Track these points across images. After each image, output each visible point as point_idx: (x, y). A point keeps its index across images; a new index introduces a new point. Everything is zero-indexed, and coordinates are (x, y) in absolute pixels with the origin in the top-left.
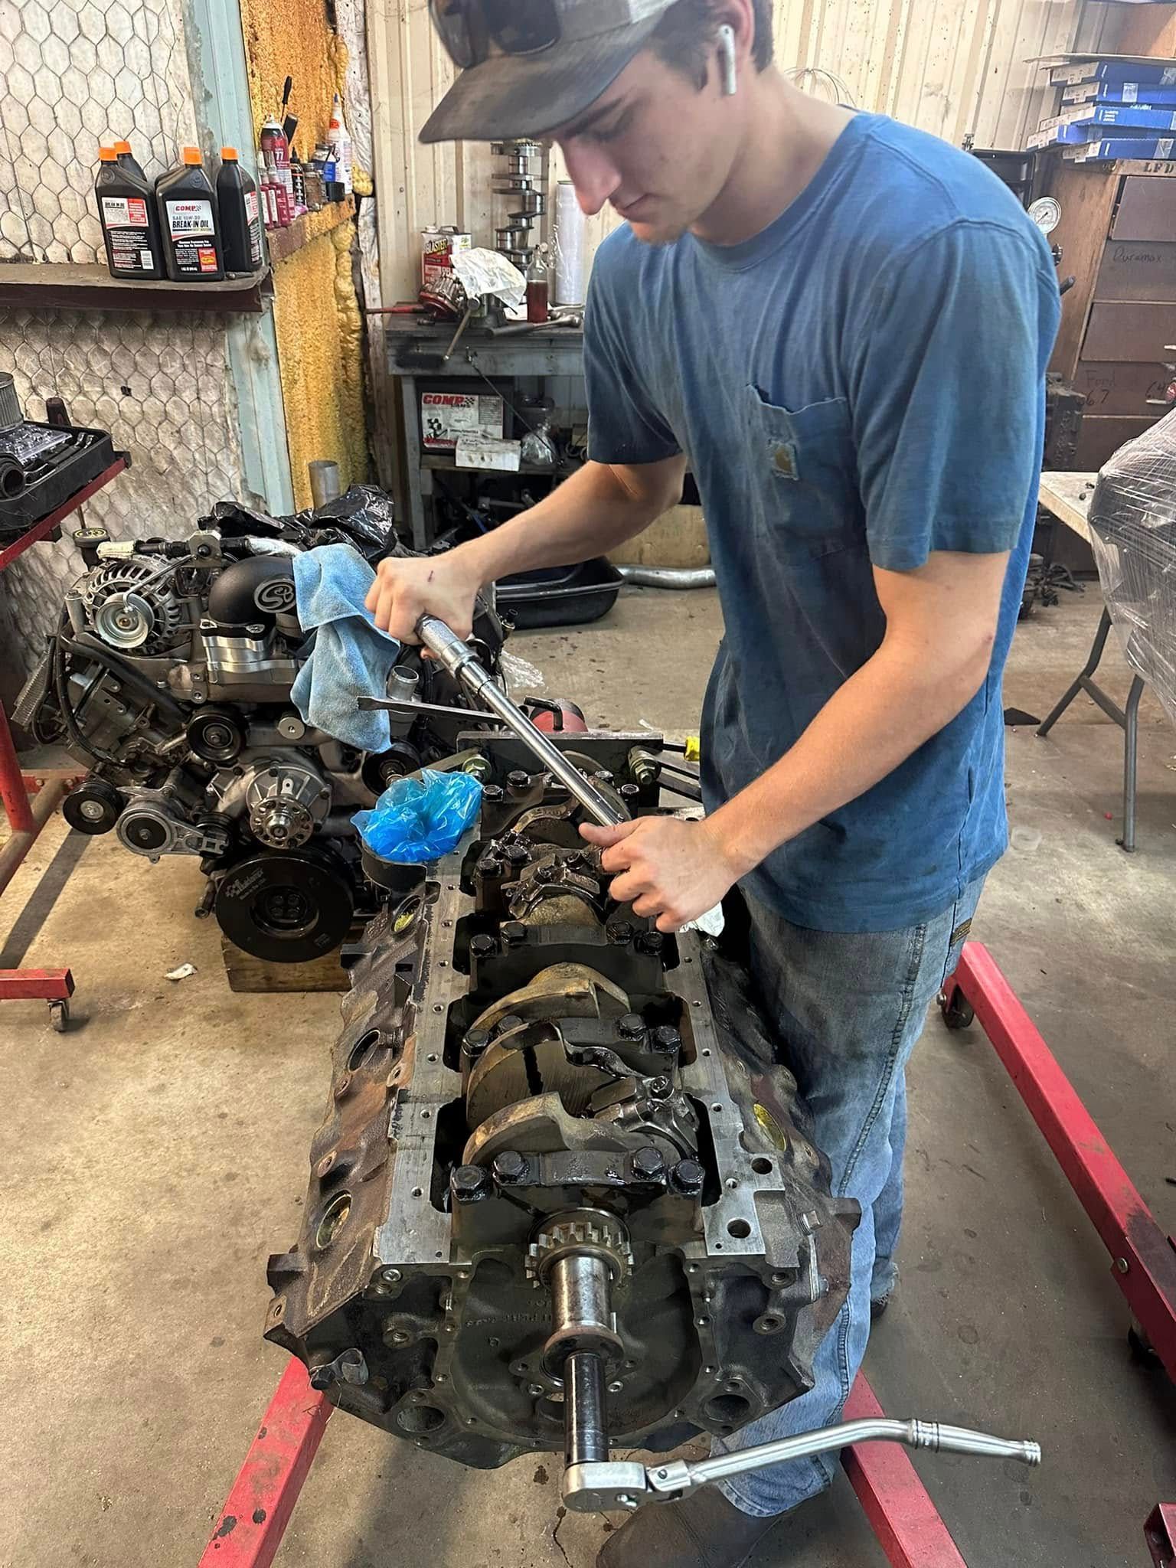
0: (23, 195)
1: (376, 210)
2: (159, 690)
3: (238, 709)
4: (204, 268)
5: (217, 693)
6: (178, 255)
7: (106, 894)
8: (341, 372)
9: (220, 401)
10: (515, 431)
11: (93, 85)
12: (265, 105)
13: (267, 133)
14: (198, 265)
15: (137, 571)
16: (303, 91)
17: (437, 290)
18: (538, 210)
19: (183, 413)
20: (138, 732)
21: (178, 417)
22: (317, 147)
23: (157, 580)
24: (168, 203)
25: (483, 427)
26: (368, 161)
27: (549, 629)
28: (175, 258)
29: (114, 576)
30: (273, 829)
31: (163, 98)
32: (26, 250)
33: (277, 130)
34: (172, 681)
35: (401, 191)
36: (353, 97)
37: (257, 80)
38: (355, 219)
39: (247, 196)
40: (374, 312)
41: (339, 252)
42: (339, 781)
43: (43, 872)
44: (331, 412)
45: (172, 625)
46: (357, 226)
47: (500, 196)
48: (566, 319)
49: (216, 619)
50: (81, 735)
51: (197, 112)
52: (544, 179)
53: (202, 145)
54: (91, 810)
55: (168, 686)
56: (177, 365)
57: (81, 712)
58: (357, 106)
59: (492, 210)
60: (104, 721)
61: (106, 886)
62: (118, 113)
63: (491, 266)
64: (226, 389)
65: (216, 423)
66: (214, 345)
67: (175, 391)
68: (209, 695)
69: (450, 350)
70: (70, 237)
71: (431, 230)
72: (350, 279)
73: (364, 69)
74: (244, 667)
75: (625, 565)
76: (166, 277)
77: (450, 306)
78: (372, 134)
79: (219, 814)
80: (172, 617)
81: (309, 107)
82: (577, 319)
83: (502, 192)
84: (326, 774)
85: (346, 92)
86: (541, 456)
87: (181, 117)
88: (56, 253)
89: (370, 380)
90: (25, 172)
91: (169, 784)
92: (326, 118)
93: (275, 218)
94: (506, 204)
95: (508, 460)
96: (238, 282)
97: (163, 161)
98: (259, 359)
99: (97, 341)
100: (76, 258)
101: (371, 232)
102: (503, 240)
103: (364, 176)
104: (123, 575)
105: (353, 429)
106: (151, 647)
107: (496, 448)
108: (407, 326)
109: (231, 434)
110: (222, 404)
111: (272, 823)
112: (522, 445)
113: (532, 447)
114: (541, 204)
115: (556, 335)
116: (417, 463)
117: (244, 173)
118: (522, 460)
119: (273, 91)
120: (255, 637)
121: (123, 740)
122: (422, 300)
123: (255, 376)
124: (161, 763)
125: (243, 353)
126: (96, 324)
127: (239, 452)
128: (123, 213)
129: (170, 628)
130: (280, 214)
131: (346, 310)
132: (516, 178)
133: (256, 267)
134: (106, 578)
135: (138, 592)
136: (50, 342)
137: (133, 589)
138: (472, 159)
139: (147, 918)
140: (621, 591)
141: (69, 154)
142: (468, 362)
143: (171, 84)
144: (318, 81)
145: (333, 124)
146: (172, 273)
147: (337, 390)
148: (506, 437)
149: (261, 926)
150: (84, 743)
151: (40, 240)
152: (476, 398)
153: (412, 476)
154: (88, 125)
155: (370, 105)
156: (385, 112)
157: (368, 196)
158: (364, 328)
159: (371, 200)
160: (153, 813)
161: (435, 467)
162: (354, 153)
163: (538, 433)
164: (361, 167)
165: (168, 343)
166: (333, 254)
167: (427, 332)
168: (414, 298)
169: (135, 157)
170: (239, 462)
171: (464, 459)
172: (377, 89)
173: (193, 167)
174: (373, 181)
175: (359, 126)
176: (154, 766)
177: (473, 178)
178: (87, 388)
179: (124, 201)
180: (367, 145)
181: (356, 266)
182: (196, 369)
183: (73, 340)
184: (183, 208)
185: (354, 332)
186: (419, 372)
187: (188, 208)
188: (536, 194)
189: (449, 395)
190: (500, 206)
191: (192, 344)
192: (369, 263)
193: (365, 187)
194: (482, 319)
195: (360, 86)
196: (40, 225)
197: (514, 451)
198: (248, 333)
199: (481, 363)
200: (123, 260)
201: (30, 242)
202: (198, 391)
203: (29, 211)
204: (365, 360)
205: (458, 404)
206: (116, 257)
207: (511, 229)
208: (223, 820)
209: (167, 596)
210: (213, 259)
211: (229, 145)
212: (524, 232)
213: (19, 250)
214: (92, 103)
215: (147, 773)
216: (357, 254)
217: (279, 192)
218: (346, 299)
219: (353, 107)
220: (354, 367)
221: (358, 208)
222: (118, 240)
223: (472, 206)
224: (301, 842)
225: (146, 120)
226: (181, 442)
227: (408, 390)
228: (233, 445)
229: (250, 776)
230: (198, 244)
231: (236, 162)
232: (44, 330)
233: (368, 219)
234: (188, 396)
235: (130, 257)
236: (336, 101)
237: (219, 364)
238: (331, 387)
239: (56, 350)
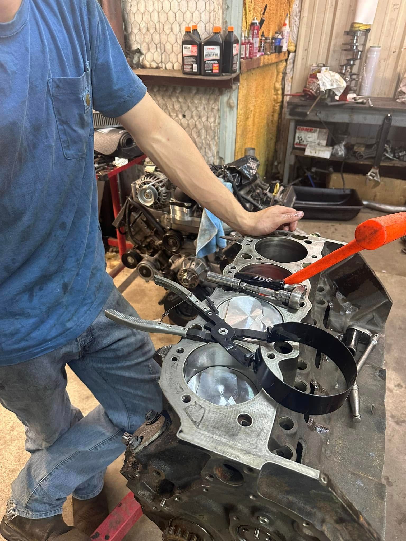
0: (162, 45)
1: (295, 58)
2: (157, 222)
3: (181, 233)
4: (214, 71)
5: (174, 227)
6: (205, 66)
7: (144, 288)
8: (271, 117)
9: (214, 122)
10: (331, 143)
11: (190, 5)
12: (255, 14)
13: (252, 24)
14: (212, 70)
15: (155, 177)
16: (275, 12)
17: (310, 87)
18: (359, 57)
19: (201, 125)
20: (150, 236)
21: (199, 127)
22: (276, 33)
23: (161, 181)
24: (205, 47)
25: (319, 141)
26: (295, 39)
27: (328, 221)
28: (204, 67)
29: (147, 178)
30: (184, 279)
31: (212, 8)
32: (160, 65)
33: (256, 23)
34: (162, 220)
35: (306, 50)
36: (294, 14)
37: (253, 4)
38: (286, 60)
39: (235, 45)
40: (287, 95)
41: (278, 73)
42: (213, 266)
43: (128, 276)
44: (264, 131)
45: (164, 199)
46: (287, 63)
47: (345, 52)
48: (360, 101)
49: (176, 199)
50: (132, 234)
51: (223, 13)
52: (364, 45)
53: (223, 26)
54: (130, 260)
55: (160, 221)
56: (202, 107)
57: (134, 226)
58: (295, 18)
59: (340, 58)
60: (140, 230)
61: (145, 285)
62: (196, 15)
63: (333, 78)
64: (217, 117)
65: (211, 130)
66: (216, 100)
67: (200, 117)
68: (171, 227)
69: (310, 110)
70: (174, 60)
71: (314, 65)
72: (280, 83)
73: (300, 3)
74: (183, 219)
75: (366, 200)
76: (200, 74)
77: (315, 94)
78: (299, 28)
79: (171, 270)
80: (164, 196)
81: (276, 18)
82: (365, 101)
83: (345, 50)
84: (209, 263)
85: (292, 13)
86: (340, 153)
87: (217, 16)
88: (169, 66)
89: (281, 121)
90: (164, 37)
91: (156, 256)
92: (282, 22)
93: (248, 55)
94: (347, 55)
95: (326, 154)
96: (225, 77)
97: (209, 32)
98: (231, 107)
99: (178, 98)
100: (175, 68)
101: (292, 65)
102: (342, 69)
103: (293, 44)
104: (150, 178)
105: (271, 139)
106: (156, 205)
107: (322, 149)
108: (296, 100)
109: (216, 134)
110: (215, 123)
111: (185, 277)
112: (333, 149)
113: (337, 150)
114: (361, 55)
115: (354, 107)
116: (290, 152)
117: (235, 36)
118: (332, 155)
119: (260, 9)
120: (187, 208)
121: (146, 238)
122: (304, 91)
123: (228, 113)
124: (156, 248)
125: (225, 105)
126: (178, 92)
127: (218, 141)
128: (191, 50)
129: (163, 200)
130: (250, 54)
131: (277, 94)
132: (352, 44)
133: (235, 72)
134: (144, 179)
135: (153, 185)
136: (163, 97)
137: (151, 184)
138: (336, 38)
139: (153, 299)
140: (362, 210)
141: (178, 30)
142: (316, 115)
143: (215, 4)
144: (282, 9)
145: (285, 25)
146: (202, 73)
147: (268, 123)
148: (327, 145)
149: (178, 313)
150: (132, 237)
151: (165, 61)
152: (318, 129)
153: (287, 157)
154: (186, 19)
155: (300, 17)
156: (305, 20)
157: (293, 52)
158: (282, 101)
159: (294, 54)
160: (148, 265)
161: (297, 154)
162: (291, 36)
163: (341, 145)
164: (292, 41)
165: (200, 99)
166: (276, 74)
167: (303, 103)
168: (301, 91)
169: (198, 31)
170: (218, 145)
171: (308, 152)
172: (303, 11)
173: (216, 33)
174: (296, 47)
175: (294, 25)
176: (154, 248)
177: (335, 45)
178: (172, 114)
179: (190, 46)
180: (296, 32)
181: (283, 79)
182: (208, 109)
183: (170, 97)
184: (210, 49)
185: (278, 103)
186: (297, 118)
187: (211, 49)
188: (359, 51)
189: (308, 128)
190: (344, 56)
191: (209, 100)
192: (289, 77)
193: (292, 48)
194: (325, 99)
195: (298, 10)
196: (166, 56)
197: (329, 151)
198: (228, 97)
199: (322, 116)
200: (187, 68)
201: (162, 62)
202: (208, 118)
203: (163, 51)
204: (280, 114)
205: (311, 131)
206: (185, 67)
207: (346, 65)
208: (171, 273)
209: (163, 188)
210: (217, 68)
211: (232, 26)
212: (352, 66)
213: (158, 64)
214: (188, 11)
215: (151, 251)
216: (285, 74)
217: (251, 46)
218: (277, 90)
219: (293, 18)
220: (276, 116)
221: (288, 56)
222: (187, 61)
223: (332, 56)
224: (194, 287)
225: (205, 17)
226: (199, 136)
227: (292, 125)
228: (216, 138)
229: (183, 258)
230: (212, 62)
231: (233, 32)
232: (162, 93)
233: (291, 61)
234: (204, 119)
235: (190, 67)
236: (287, 16)
237: (216, 108)
238: (265, 122)
239: (164, 100)
